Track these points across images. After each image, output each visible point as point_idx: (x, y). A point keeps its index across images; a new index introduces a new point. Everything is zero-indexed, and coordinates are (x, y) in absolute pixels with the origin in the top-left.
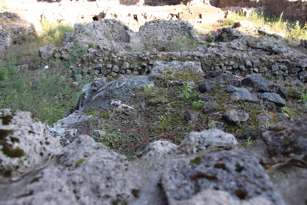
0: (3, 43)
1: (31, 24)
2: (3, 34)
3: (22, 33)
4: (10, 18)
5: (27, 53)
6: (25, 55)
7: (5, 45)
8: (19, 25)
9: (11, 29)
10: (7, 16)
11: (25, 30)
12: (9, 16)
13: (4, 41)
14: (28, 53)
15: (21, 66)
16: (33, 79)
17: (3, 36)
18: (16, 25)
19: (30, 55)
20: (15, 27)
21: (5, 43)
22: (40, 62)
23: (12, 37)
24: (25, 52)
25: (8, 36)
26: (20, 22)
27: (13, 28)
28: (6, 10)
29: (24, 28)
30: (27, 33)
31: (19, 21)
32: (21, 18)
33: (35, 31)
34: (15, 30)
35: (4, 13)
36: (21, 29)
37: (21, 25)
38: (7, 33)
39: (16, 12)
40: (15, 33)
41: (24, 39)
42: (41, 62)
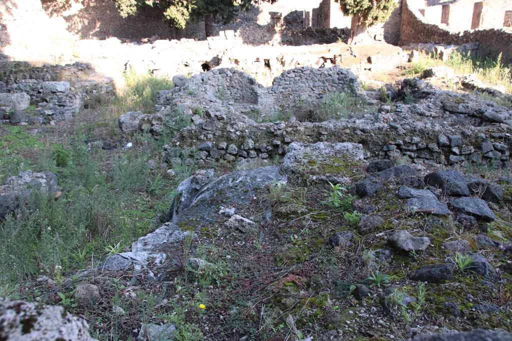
0: (70, 108)
1: (109, 78)
2: (70, 95)
3: (97, 93)
4: (82, 70)
5: (102, 122)
6: (99, 126)
7: (73, 111)
8: (93, 81)
9: (81, 87)
10: (78, 68)
11: (101, 87)
12: (80, 68)
13: (71, 104)
14: (104, 122)
15: (92, 143)
16: (109, 164)
17: (70, 97)
18: (90, 81)
19: (106, 125)
20: (87, 84)
21: (73, 107)
22: (120, 137)
23: (82, 99)
24: (100, 120)
25: (77, 97)
26: (94, 76)
27: (85, 85)
28: (77, 60)
29: (100, 85)
30: (103, 92)
31: (94, 74)
32: (97, 70)
33: (114, 89)
34: (88, 88)
35: (74, 65)
36: (96, 86)
37: (97, 80)
38: (76, 93)
39: (90, 61)
40: (86, 92)
41: (99, 101)
42: (122, 137)
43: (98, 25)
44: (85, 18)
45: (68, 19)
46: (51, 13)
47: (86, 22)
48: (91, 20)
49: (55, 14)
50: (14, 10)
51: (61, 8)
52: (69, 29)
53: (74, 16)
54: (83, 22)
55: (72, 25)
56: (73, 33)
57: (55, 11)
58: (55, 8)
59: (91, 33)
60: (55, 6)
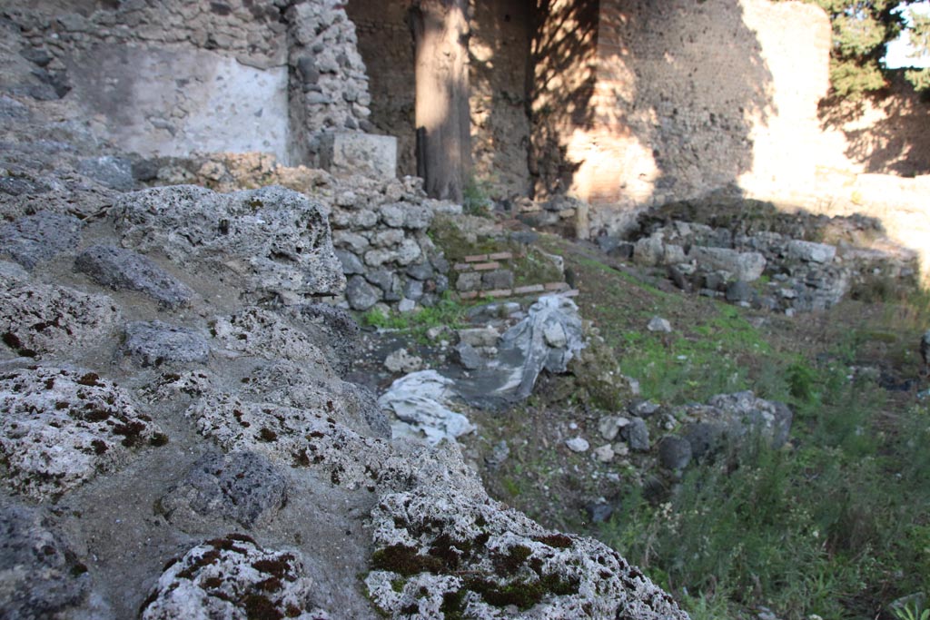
0: (825, 293)
1: (911, 252)
2: (831, 270)
3: (881, 274)
4: (861, 229)
5: (880, 332)
6: (875, 338)
7: (828, 298)
8: (879, 252)
9: (854, 260)
10: (855, 225)
11: (892, 266)
12: (860, 225)
13: (829, 287)
14: (884, 332)
15: (859, 367)
16: (887, 417)
17: (831, 274)
18: (873, 251)
19: (889, 340)
20: (866, 255)
21: (830, 292)
22: (917, 370)
23: (851, 281)
24: (874, 326)
25: (843, 275)
26: (883, 243)
27: (863, 257)
28: (857, 210)
29: (890, 262)
30: (893, 276)
31: (882, 240)
32: (890, 232)
33: (917, 272)
34: (866, 263)
35: (850, 218)
36: (882, 263)
37: (886, 251)
38: (843, 269)
39: (880, 215)
40: (861, 270)
41: (881, 290)
42: (921, 373)
43: (906, 149)
44: (884, 135)
45: (851, 136)
46: (826, 126)
47: (884, 143)
48: (896, 139)
49: (831, 127)
50: (771, 118)
51: (845, 117)
52: (850, 153)
53: (863, 131)
54: (879, 142)
55: (855, 147)
56: (854, 160)
57: (833, 121)
58: (834, 116)
59: (889, 163)
60: (835, 113)
